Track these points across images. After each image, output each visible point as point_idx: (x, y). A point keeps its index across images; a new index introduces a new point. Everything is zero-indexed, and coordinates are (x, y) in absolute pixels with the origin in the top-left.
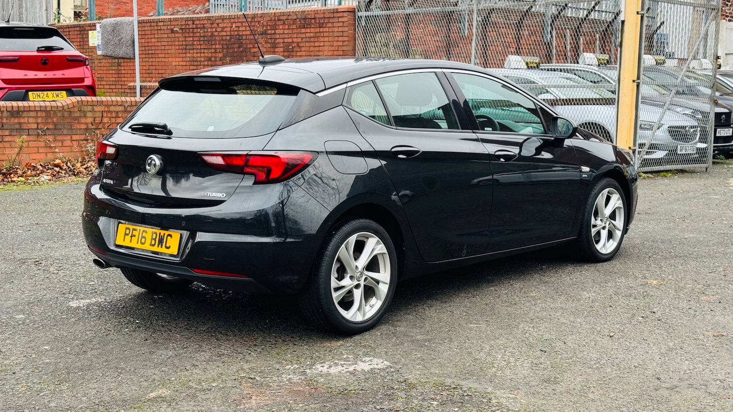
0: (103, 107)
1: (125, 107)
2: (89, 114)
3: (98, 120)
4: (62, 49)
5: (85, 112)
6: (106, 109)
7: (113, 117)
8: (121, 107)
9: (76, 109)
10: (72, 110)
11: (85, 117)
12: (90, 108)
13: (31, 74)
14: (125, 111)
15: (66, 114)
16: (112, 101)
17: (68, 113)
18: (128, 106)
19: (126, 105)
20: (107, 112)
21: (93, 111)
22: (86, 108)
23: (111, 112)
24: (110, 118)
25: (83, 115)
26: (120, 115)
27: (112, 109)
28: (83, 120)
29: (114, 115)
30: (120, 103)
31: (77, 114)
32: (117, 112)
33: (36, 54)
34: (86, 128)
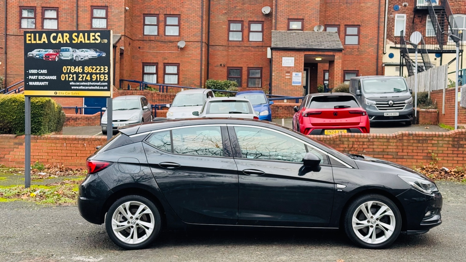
0: (355, 139)
1: (368, 139)
2: (345, 143)
3: (351, 146)
4: (350, 107)
5: (343, 142)
6: (357, 140)
7: (360, 145)
8: (366, 139)
9: (338, 140)
10: (335, 140)
11: (343, 144)
12: (346, 139)
13: (327, 121)
14: (369, 141)
15: (332, 142)
16: (361, 136)
17: (333, 142)
18: (371, 138)
19: (370, 138)
20: (357, 142)
21: (348, 141)
22: (344, 139)
23: (360, 142)
24: (359, 145)
25: (342, 143)
26: (365, 143)
27: (360, 140)
28: (342, 146)
29: (361, 143)
30: (366, 137)
31: (338, 142)
32: (364, 142)
33: (334, 110)
34: (343, 151)
